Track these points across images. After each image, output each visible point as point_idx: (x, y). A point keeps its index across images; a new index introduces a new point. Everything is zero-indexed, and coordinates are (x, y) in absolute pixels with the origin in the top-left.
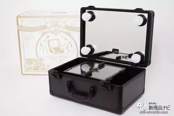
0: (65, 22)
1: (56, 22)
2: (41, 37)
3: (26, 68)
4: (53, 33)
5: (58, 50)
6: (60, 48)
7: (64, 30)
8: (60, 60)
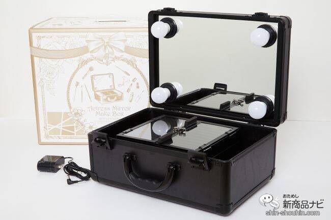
0: (125, 41)
1: (106, 40)
2: (78, 69)
3: (48, 130)
4: (102, 61)
5: (111, 95)
6: (115, 91)
7: (122, 56)
8: (115, 114)
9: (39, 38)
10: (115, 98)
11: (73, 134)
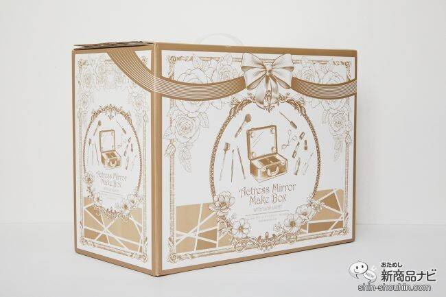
0: (292, 68)
1: (268, 67)
2: (229, 119)
3: (176, 244)
4: (262, 103)
5: (273, 164)
6: (277, 157)
7: (288, 94)
8: (275, 200)
9: (173, 60)
10: (278, 169)
11: (214, 245)
